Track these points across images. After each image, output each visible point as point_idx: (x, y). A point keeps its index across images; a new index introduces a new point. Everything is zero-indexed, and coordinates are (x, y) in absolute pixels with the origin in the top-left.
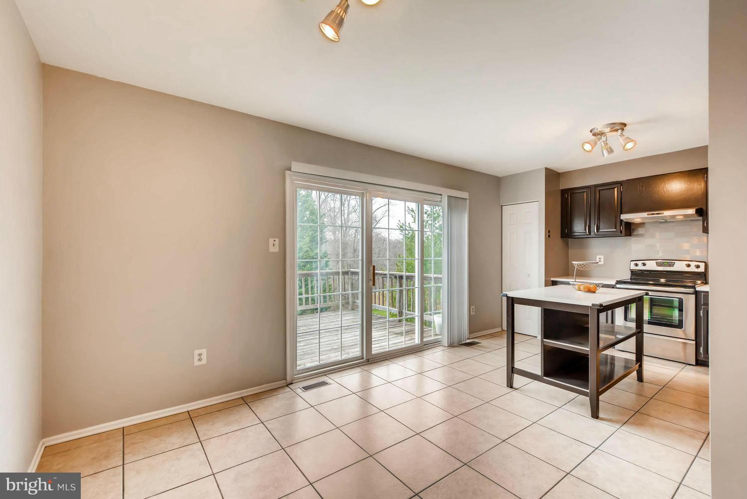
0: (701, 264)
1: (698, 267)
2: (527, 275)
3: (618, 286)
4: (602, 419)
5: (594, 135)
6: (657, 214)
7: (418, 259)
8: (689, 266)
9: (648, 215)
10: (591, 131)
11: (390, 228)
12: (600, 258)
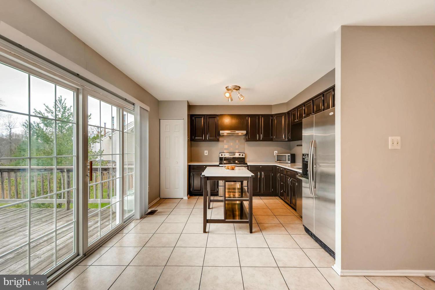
0: (244, 154)
1: (243, 155)
2: (177, 163)
3: (220, 165)
4: (254, 232)
5: (227, 90)
6: (234, 132)
7: (119, 154)
8: (240, 155)
9: (230, 132)
10: (226, 88)
11: (106, 127)
12: (206, 153)
